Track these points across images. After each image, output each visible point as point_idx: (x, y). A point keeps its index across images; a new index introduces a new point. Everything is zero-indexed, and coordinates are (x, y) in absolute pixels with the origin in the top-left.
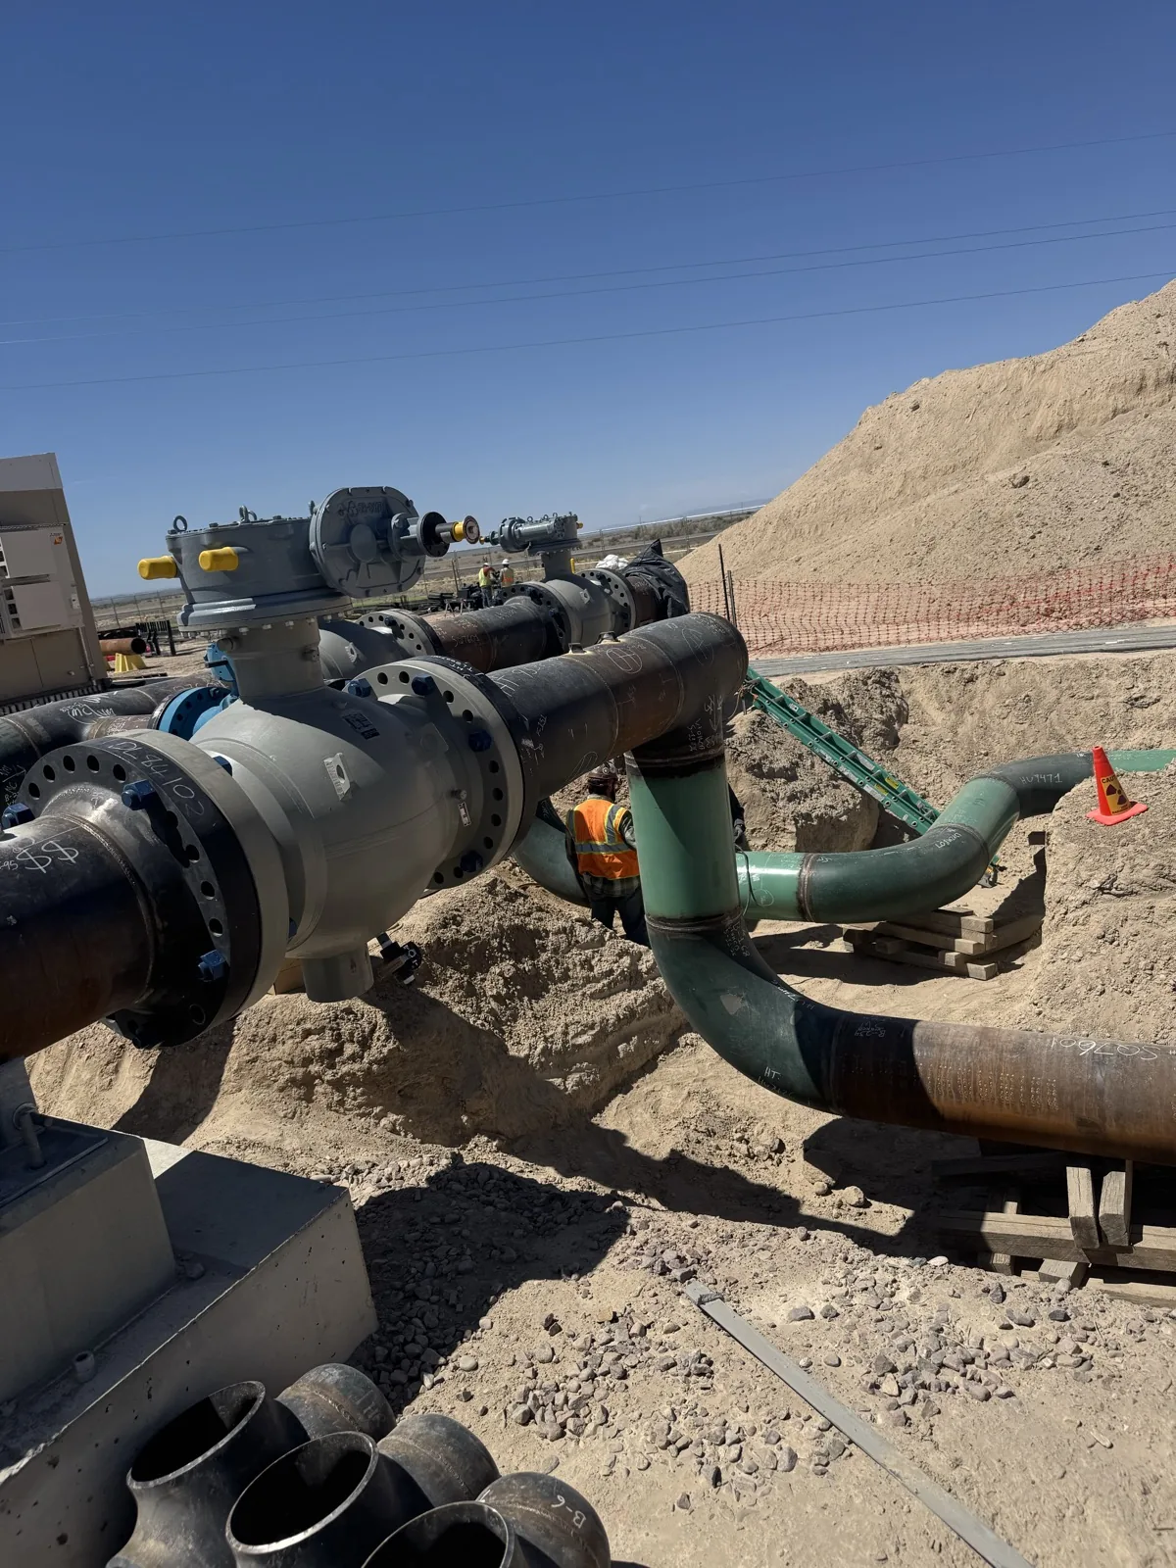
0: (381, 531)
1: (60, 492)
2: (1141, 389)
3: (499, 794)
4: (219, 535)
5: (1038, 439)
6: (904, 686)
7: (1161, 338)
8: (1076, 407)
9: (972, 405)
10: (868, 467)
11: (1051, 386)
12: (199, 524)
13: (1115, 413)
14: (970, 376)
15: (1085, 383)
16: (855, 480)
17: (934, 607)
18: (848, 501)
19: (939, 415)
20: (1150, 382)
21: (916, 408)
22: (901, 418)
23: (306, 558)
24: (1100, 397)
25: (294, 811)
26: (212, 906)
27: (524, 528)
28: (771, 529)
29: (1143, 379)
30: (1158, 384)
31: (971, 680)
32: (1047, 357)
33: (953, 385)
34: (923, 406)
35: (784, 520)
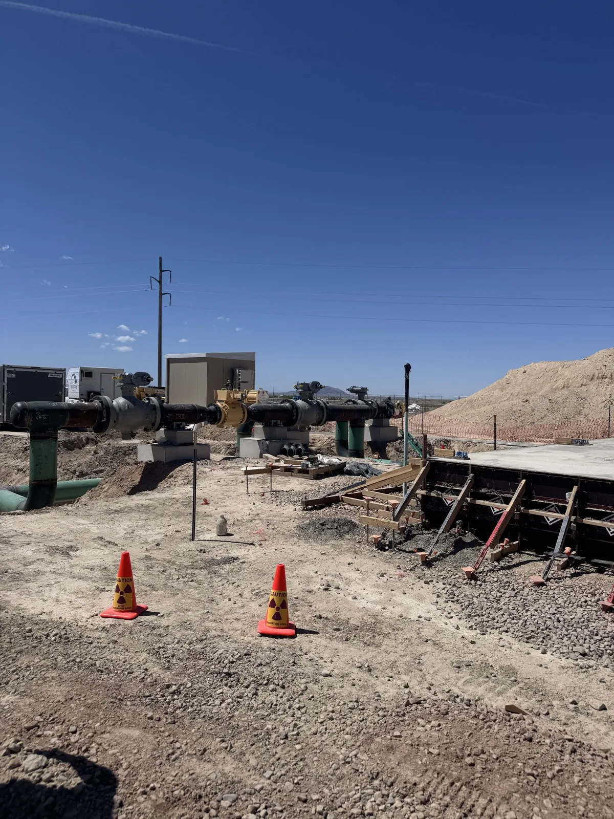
0: (316, 386)
1: (254, 362)
2: (592, 379)
3: (323, 415)
4: (302, 384)
5: (556, 389)
6: (452, 445)
7: (606, 363)
8: (571, 381)
9: (541, 375)
10: (502, 390)
11: (566, 373)
12: (300, 382)
13: (582, 385)
14: (543, 365)
15: (576, 374)
16: (497, 393)
17: (484, 431)
18: (492, 399)
19: (530, 376)
20: (596, 377)
21: (524, 372)
22: (519, 375)
23: (309, 387)
24: (579, 379)
25: (303, 409)
26: (295, 414)
27: (355, 389)
28: (465, 404)
29: (594, 376)
30: (598, 378)
31: (469, 446)
32: (569, 363)
33: (539, 367)
34: (527, 372)
35: (470, 402)
